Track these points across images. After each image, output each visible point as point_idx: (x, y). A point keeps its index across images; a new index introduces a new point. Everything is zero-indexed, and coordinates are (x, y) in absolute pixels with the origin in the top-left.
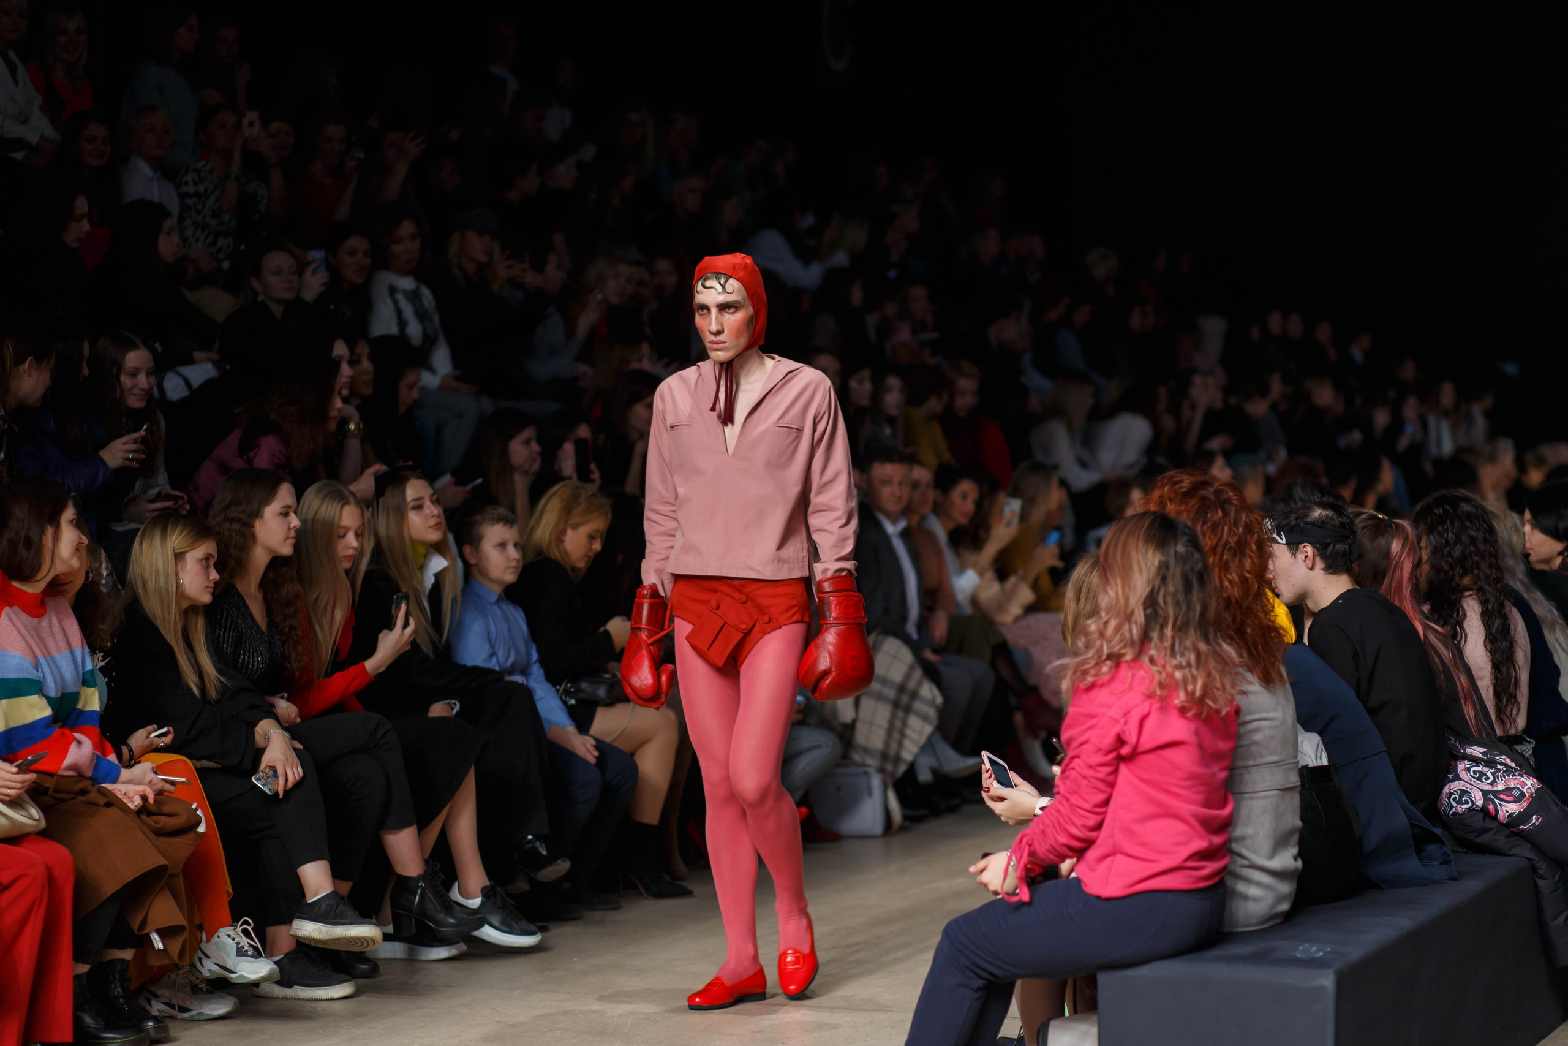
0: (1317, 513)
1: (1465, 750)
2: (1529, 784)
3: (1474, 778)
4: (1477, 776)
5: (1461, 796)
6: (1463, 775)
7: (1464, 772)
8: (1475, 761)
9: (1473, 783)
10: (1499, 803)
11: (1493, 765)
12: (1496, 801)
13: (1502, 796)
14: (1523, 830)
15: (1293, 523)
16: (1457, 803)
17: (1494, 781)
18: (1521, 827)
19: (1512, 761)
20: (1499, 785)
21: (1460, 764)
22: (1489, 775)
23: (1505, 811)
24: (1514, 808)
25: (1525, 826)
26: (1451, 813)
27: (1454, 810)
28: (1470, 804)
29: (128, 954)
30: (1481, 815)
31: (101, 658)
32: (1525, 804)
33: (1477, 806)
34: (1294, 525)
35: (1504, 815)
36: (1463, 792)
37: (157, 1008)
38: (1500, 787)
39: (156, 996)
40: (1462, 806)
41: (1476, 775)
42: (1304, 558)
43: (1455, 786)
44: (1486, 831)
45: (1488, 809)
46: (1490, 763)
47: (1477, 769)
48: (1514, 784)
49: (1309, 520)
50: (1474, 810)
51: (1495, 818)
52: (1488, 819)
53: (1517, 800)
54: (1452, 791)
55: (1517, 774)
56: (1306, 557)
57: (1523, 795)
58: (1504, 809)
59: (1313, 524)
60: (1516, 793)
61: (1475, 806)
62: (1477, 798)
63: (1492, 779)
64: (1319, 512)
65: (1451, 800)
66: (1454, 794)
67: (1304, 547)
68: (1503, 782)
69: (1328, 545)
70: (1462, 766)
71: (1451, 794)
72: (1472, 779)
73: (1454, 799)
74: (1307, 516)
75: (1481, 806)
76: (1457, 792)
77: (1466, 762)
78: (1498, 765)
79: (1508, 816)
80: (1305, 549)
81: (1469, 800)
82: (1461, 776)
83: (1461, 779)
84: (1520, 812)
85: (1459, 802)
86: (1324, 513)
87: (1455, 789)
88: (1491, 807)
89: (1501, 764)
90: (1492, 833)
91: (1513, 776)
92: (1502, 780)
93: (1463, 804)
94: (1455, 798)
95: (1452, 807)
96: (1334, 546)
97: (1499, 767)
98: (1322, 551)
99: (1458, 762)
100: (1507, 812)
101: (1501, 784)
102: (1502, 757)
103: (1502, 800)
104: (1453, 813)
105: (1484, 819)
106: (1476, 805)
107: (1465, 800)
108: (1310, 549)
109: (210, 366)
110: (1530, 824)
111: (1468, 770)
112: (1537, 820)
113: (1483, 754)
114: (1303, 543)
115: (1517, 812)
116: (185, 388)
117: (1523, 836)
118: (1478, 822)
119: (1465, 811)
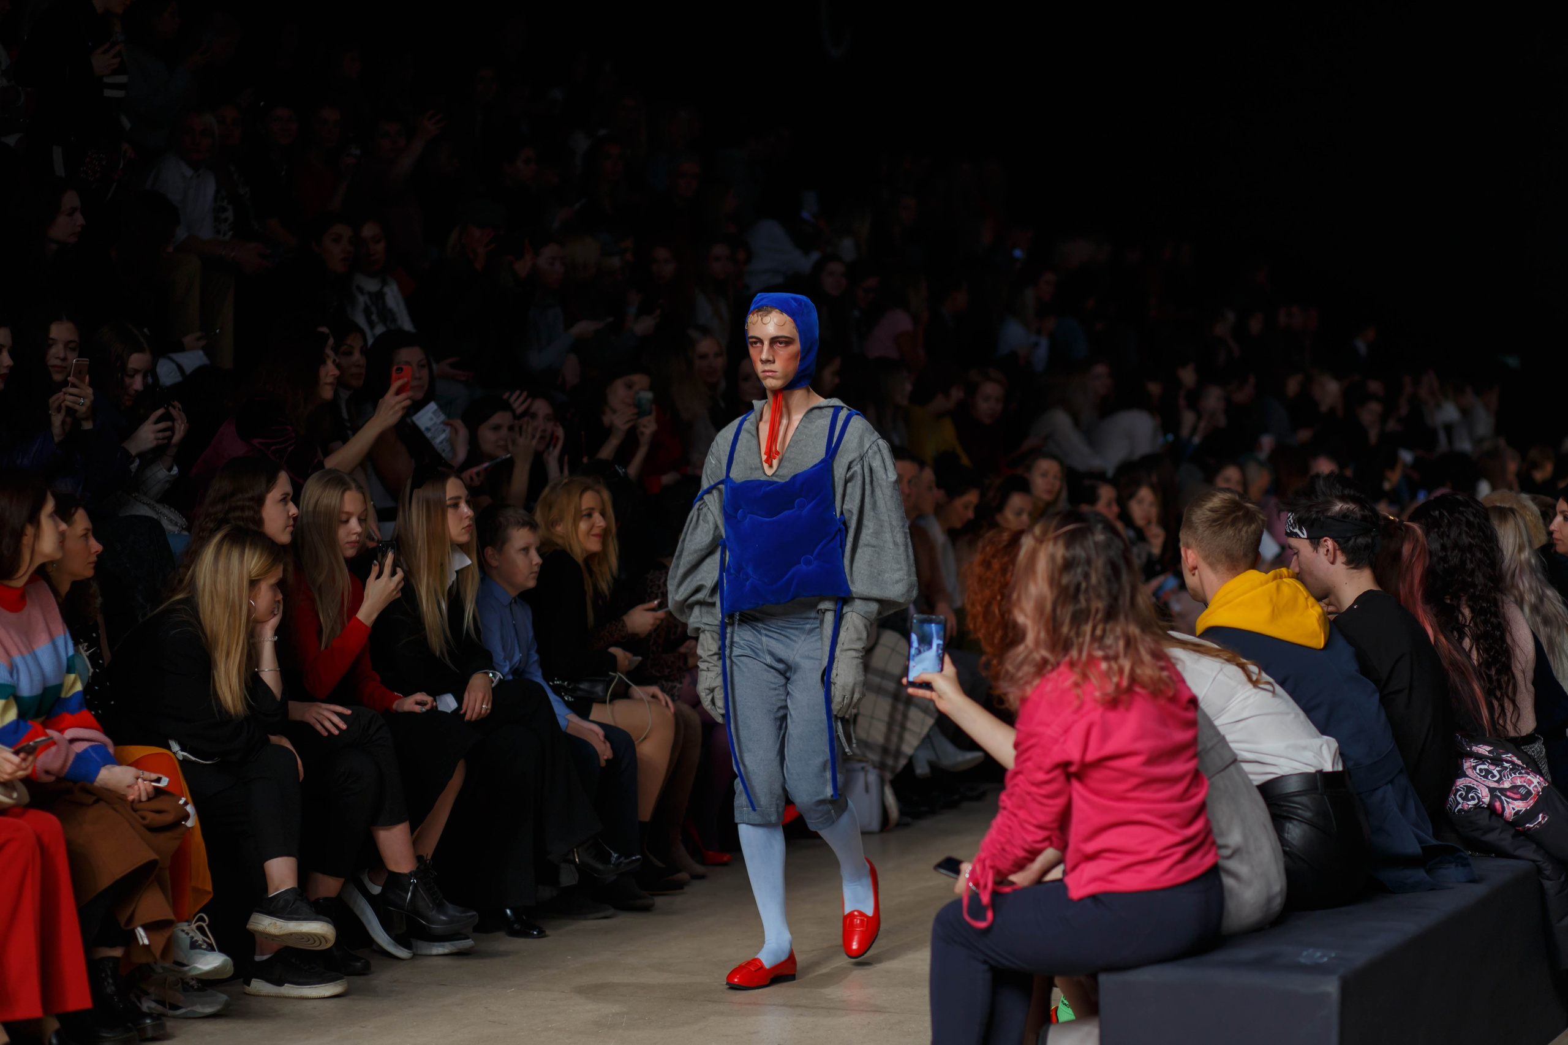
0: (1338, 507)
1: (1471, 748)
2: (1535, 783)
3: (1481, 776)
4: (1484, 774)
5: (1467, 793)
6: (1469, 772)
7: (1470, 770)
8: (1481, 758)
9: (1479, 780)
10: (1506, 800)
11: (1499, 763)
12: (1503, 798)
13: (1508, 794)
14: (1529, 828)
15: (1314, 516)
16: (1463, 799)
17: (1500, 779)
18: (1527, 825)
19: (1518, 759)
20: (1505, 783)
21: (1466, 762)
22: (1495, 772)
23: (1511, 809)
24: (1520, 806)
25: (1531, 824)
26: (1456, 810)
27: (1460, 807)
28: (1476, 801)
29: (118, 952)
30: (1487, 813)
31: (85, 648)
32: (1531, 802)
33: (1483, 803)
34: (1315, 520)
35: (1510, 813)
36: (1469, 789)
37: (147, 1005)
38: (1507, 785)
39: (147, 994)
40: (1469, 803)
41: (1482, 773)
42: (1325, 552)
43: (1461, 783)
44: (1492, 829)
45: (1494, 807)
46: (1497, 761)
47: (1482, 767)
48: (1521, 782)
49: (1329, 514)
50: (1480, 807)
51: (1501, 815)
52: (1494, 817)
53: (1524, 798)
54: (1458, 787)
55: (1523, 772)
56: (1328, 551)
57: (1529, 793)
58: (1511, 806)
59: (1333, 518)
60: (1523, 791)
61: (1481, 803)
62: (1484, 795)
63: (1498, 776)
64: (1340, 505)
65: (1457, 796)
66: (1461, 791)
67: (1325, 541)
68: (1510, 779)
69: (1349, 539)
70: (1468, 764)
71: (1458, 790)
72: (1479, 776)
73: (1461, 796)
74: (1327, 510)
75: (1487, 803)
76: (1463, 789)
77: (1472, 760)
78: (1504, 763)
79: (1515, 814)
80: (1326, 543)
81: (1476, 797)
82: (1467, 773)
83: (1467, 776)
84: (1526, 810)
85: (1465, 798)
86: (1346, 506)
87: (1461, 786)
88: (1498, 804)
89: (1507, 762)
90: (1498, 831)
91: (1519, 774)
92: (1508, 778)
93: (1470, 800)
94: (1462, 794)
95: (1458, 803)
96: (1356, 540)
97: (1506, 765)
98: (1343, 545)
99: (1464, 761)
100: (1514, 809)
101: (1508, 782)
102: (1509, 755)
103: (1509, 797)
104: (1459, 811)
105: (1490, 817)
106: (1482, 801)
107: (1471, 796)
108: (1330, 543)
109: (201, 353)
110: (1536, 823)
111: (1474, 768)
112: (1543, 818)
113: (1489, 752)
114: (1323, 538)
115: (1524, 809)
116: (178, 374)
117: (1528, 835)
118: (1484, 820)
119: (1471, 808)
